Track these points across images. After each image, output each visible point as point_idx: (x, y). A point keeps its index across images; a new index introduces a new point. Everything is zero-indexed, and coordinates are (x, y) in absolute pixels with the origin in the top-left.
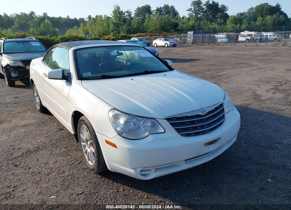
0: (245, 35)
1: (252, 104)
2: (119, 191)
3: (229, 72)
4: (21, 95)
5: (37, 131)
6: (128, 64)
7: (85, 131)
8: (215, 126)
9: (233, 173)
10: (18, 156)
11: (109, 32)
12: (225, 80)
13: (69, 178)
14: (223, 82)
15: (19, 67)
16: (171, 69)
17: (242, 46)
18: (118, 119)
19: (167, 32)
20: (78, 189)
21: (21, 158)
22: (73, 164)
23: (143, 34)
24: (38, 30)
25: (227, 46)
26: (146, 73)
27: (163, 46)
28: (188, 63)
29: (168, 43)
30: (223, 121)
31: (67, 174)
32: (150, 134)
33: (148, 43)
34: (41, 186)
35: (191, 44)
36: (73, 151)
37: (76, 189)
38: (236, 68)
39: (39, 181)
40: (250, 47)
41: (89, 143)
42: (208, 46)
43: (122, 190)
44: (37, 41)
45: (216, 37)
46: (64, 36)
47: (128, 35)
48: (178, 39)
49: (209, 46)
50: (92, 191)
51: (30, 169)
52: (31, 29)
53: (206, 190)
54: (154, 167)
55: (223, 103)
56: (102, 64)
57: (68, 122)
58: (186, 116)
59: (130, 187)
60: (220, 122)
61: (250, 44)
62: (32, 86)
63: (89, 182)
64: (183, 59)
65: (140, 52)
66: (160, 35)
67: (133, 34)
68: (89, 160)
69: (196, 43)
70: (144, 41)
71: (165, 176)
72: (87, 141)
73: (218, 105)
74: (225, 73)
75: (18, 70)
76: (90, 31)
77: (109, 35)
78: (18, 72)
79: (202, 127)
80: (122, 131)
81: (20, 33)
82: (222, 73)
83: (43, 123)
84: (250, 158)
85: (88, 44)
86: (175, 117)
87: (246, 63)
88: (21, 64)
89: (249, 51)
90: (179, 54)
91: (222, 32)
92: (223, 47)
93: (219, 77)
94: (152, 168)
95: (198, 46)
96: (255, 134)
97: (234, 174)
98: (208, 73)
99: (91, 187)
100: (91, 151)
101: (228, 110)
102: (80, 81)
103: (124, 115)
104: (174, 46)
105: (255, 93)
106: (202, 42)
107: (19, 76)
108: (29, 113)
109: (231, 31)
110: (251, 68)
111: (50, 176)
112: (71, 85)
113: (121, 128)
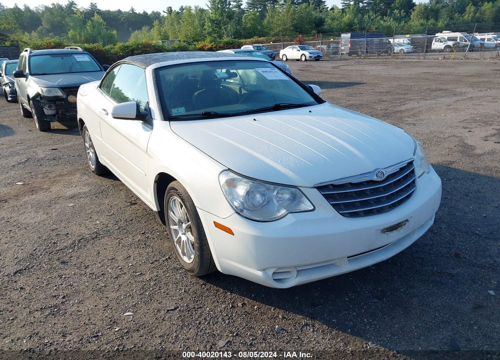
0: (444, 38)
1: (458, 162)
2: (236, 306)
3: (416, 105)
4: (61, 145)
5: (93, 206)
6: (244, 92)
7: (178, 206)
8: (400, 199)
9: (429, 280)
10: (66, 247)
11: (203, 35)
12: (410, 120)
13: (152, 284)
14: (407, 122)
15: (57, 98)
16: (319, 101)
17: (438, 59)
18: (235, 187)
19: (305, 35)
20: (168, 303)
21: (71, 251)
22: (156, 261)
23: (262, 39)
24: (83, 34)
25: (412, 59)
26: (277, 108)
27: (298, 60)
28: (343, 90)
29: (307, 53)
30: (413, 192)
31: (147, 277)
32: (290, 213)
33: (272, 55)
34: (107, 296)
35: (347, 57)
36: (156, 239)
37: (164, 302)
38: (428, 98)
39: (103, 288)
40: (452, 61)
41: (184, 226)
42: (376, 59)
43: (240, 304)
44: (85, 54)
45: (392, 42)
46: (127, 44)
47: (237, 40)
48: (325, 47)
49: (378, 59)
50: (191, 306)
51: (86, 267)
52: (71, 31)
53: (382, 306)
54: (295, 267)
55: (413, 161)
56: (199, 93)
57: (147, 192)
58: (350, 183)
59: (254, 300)
60: (408, 193)
61: (453, 55)
62: (82, 130)
63: (185, 291)
64: (334, 83)
65: (266, 72)
66: (292, 41)
67: (246, 38)
68: (184, 254)
69: (356, 53)
70: (265, 51)
71: (313, 282)
72: (181, 222)
73: (404, 164)
74: (408, 106)
75: (55, 103)
76: (170, 34)
77: (204, 40)
78: (56, 106)
79: (378, 201)
80: (241, 208)
81: (52, 40)
82: (403, 108)
83: (103, 192)
84: (457, 255)
85: (177, 59)
86: (331, 185)
87: (445, 90)
88: (60, 94)
89: (452, 67)
90: (326, 74)
91: (402, 33)
92: (404, 60)
93: (399, 115)
94: (292, 270)
95: (359, 59)
96: (465, 213)
97: (430, 282)
98: (379, 107)
99: (189, 299)
100: (188, 239)
101: (421, 172)
102: (168, 122)
103: (245, 180)
104: (317, 59)
105: (464, 143)
106: (367, 52)
107: (57, 113)
108: (78, 175)
109: (418, 32)
110: (454, 98)
111: (121, 280)
112: (152, 129)
113: (241, 202)
